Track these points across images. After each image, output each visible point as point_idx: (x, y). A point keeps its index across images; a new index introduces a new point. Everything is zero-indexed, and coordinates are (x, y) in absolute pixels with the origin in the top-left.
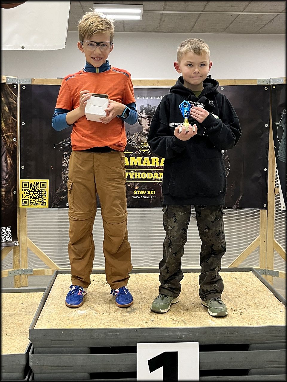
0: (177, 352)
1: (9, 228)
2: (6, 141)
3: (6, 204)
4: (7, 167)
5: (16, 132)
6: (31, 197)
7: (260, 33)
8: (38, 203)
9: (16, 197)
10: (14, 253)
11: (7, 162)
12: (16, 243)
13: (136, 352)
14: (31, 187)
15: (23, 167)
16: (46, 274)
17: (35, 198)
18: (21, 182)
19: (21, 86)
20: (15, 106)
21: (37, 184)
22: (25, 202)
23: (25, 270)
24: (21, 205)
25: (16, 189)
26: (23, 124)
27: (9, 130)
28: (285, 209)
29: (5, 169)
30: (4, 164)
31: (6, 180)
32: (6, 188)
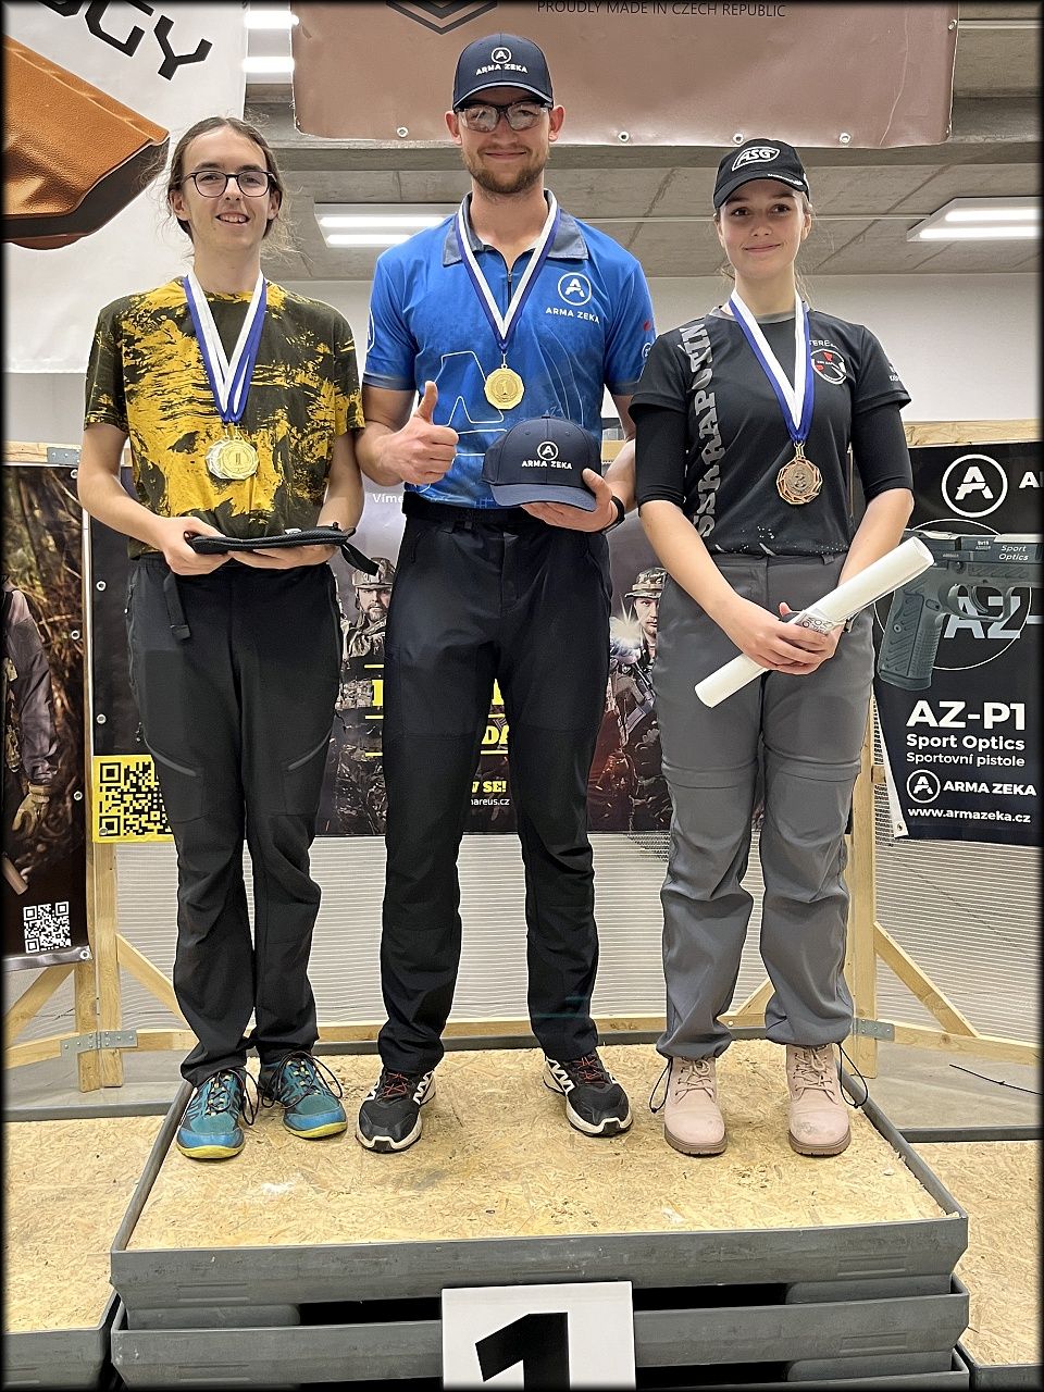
1: (63, 907)
2: (48, 640)
3: (52, 834)
4: (52, 721)
5: (79, 612)
6: (126, 809)
8: (150, 826)
9: (80, 810)
10: (79, 982)
11: (52, 706)
12: (83, 953)
14: (127, 777)
15: (102, 719)
16: (177, 1046)
17: (140, 812)
18: (95, 764)
20: (76, 532)
21: (146, 768)
22: (110, 826)
23: (112, 1035)
24: (96, 835)
25: (81, 785)
26: (101, 586)
27: (58, 606)
28: (905, 832)
29: (47, 725)
30: (44, 710)
31: (51, 759)
32: (51, 784)
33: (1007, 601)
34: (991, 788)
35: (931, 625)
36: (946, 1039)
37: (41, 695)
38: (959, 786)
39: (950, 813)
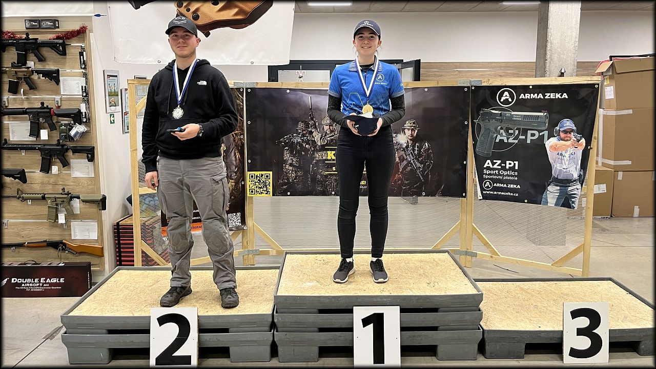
0: (383, 314)
1: (239, 214)
2: (234, 138)
3: (236, 193)
4: (236, 161)
5: (243, 130)
6: (257, 187)
8: (264, 192)
9: (244, 187)
10: (243, 236)
11: (236, 157)
12: (245, 228)
13: (352, 313)
14: (257, 178)
15: (250, 161)
16: (271, 254)
17: (261, 188)
18: (248, 174)
19: (247, 89)
21: (262, 175)
22: (252, 192)
23: (252, 251)
24: (248, 194)
25: (244, 180)
26: (249, 123)
28: (481, 198)
29: (234, 163)
30: (234, 159)
31: (236, 173)
32: (236, 179)
33: (514, 132)
34: (507, 186)
35: (492, 138)
36: (491, 257)
37: (233, 154)
38: (498, 185)
39: (495, 193)
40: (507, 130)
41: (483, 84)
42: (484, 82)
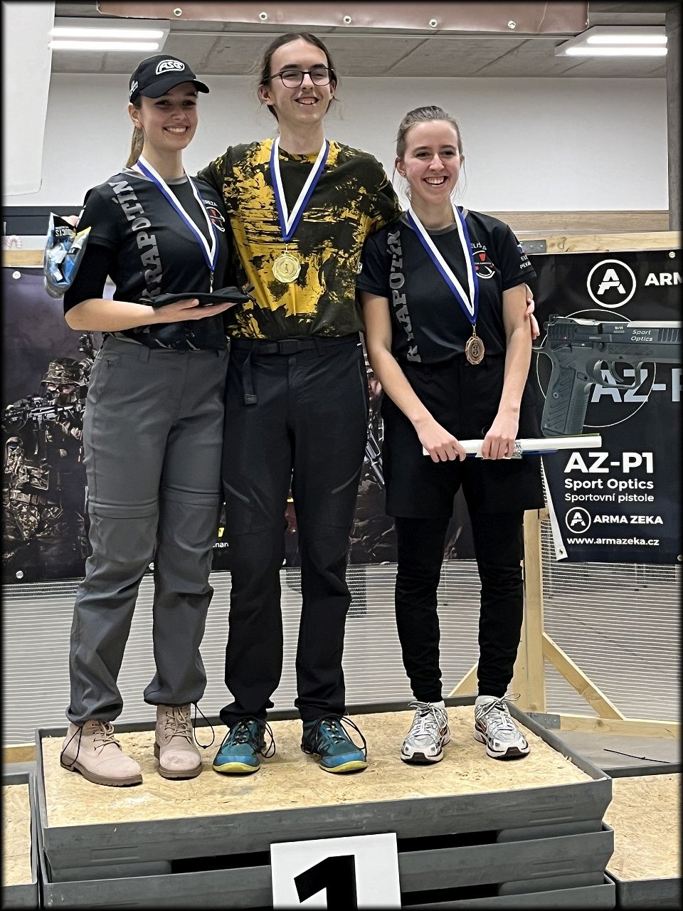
0: (352, 857)
7: (484, 75)
13: (269, 863)
28: (565, 555)
33: (638, 373)
34: (629, 520)
35: (581, 392)
36: (600, 723)
38: (605, 519)
39: (599, 541)
40: (618, 369)
41: (550, 251)
42: (553, 245)
